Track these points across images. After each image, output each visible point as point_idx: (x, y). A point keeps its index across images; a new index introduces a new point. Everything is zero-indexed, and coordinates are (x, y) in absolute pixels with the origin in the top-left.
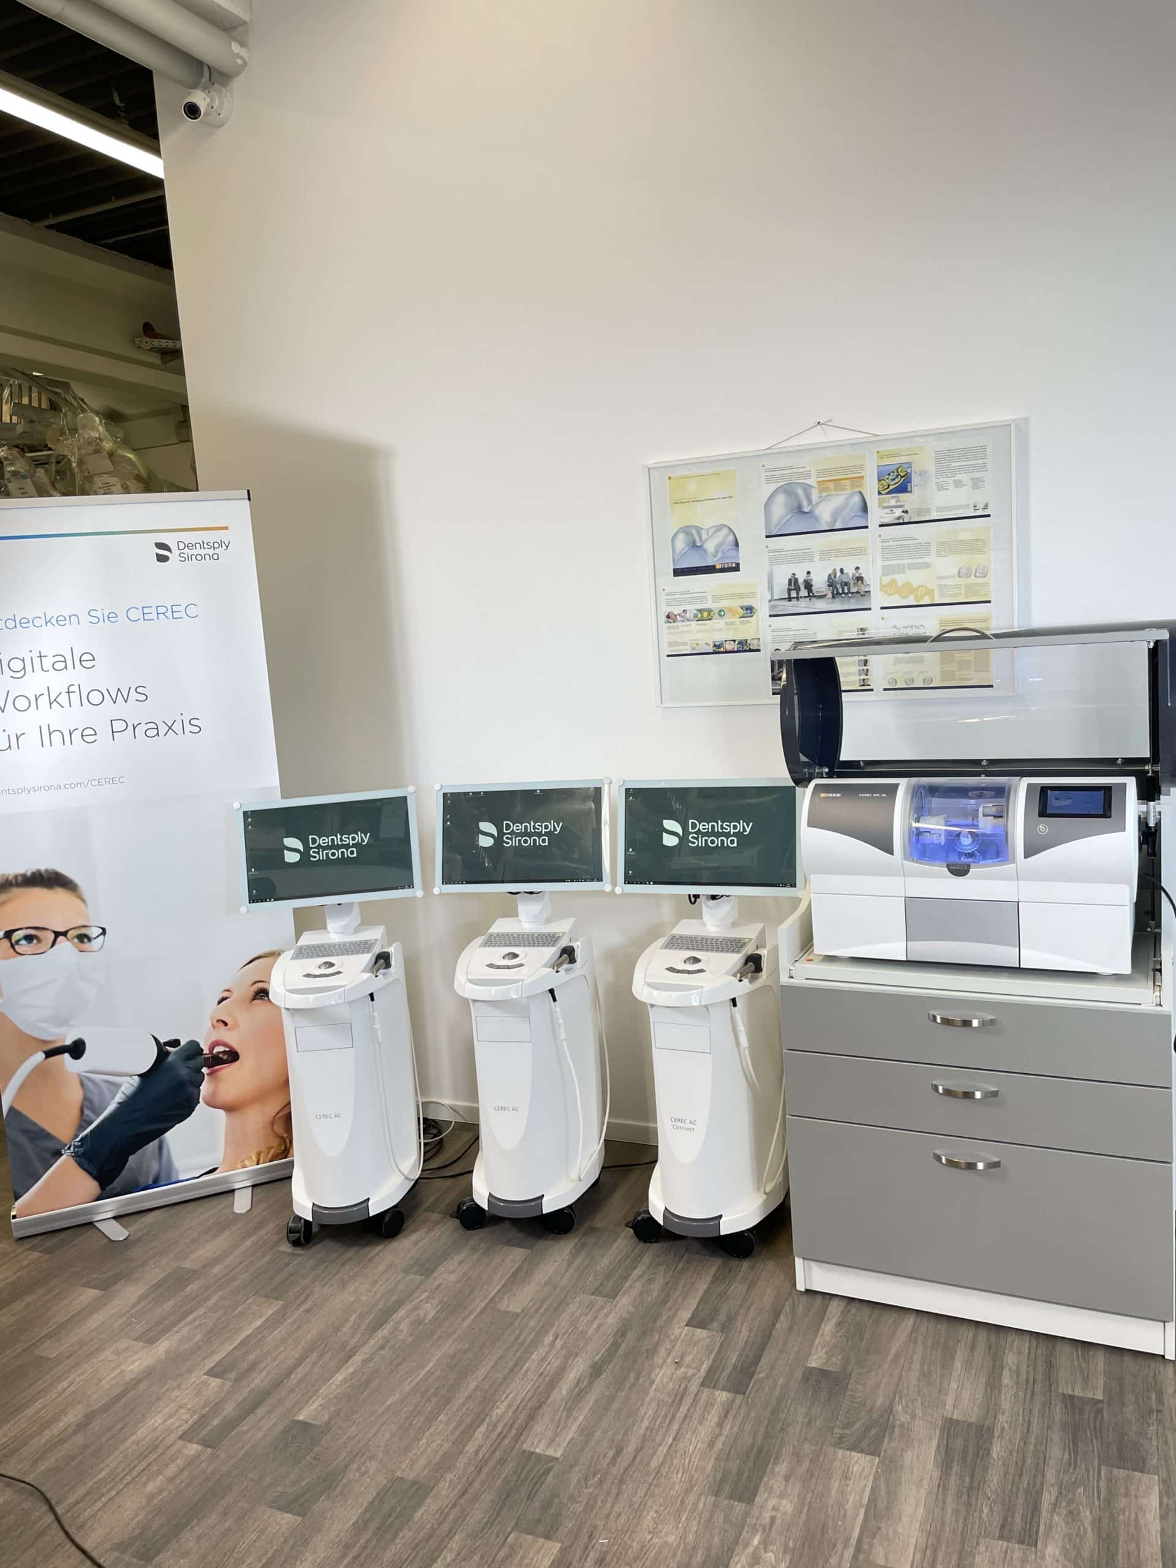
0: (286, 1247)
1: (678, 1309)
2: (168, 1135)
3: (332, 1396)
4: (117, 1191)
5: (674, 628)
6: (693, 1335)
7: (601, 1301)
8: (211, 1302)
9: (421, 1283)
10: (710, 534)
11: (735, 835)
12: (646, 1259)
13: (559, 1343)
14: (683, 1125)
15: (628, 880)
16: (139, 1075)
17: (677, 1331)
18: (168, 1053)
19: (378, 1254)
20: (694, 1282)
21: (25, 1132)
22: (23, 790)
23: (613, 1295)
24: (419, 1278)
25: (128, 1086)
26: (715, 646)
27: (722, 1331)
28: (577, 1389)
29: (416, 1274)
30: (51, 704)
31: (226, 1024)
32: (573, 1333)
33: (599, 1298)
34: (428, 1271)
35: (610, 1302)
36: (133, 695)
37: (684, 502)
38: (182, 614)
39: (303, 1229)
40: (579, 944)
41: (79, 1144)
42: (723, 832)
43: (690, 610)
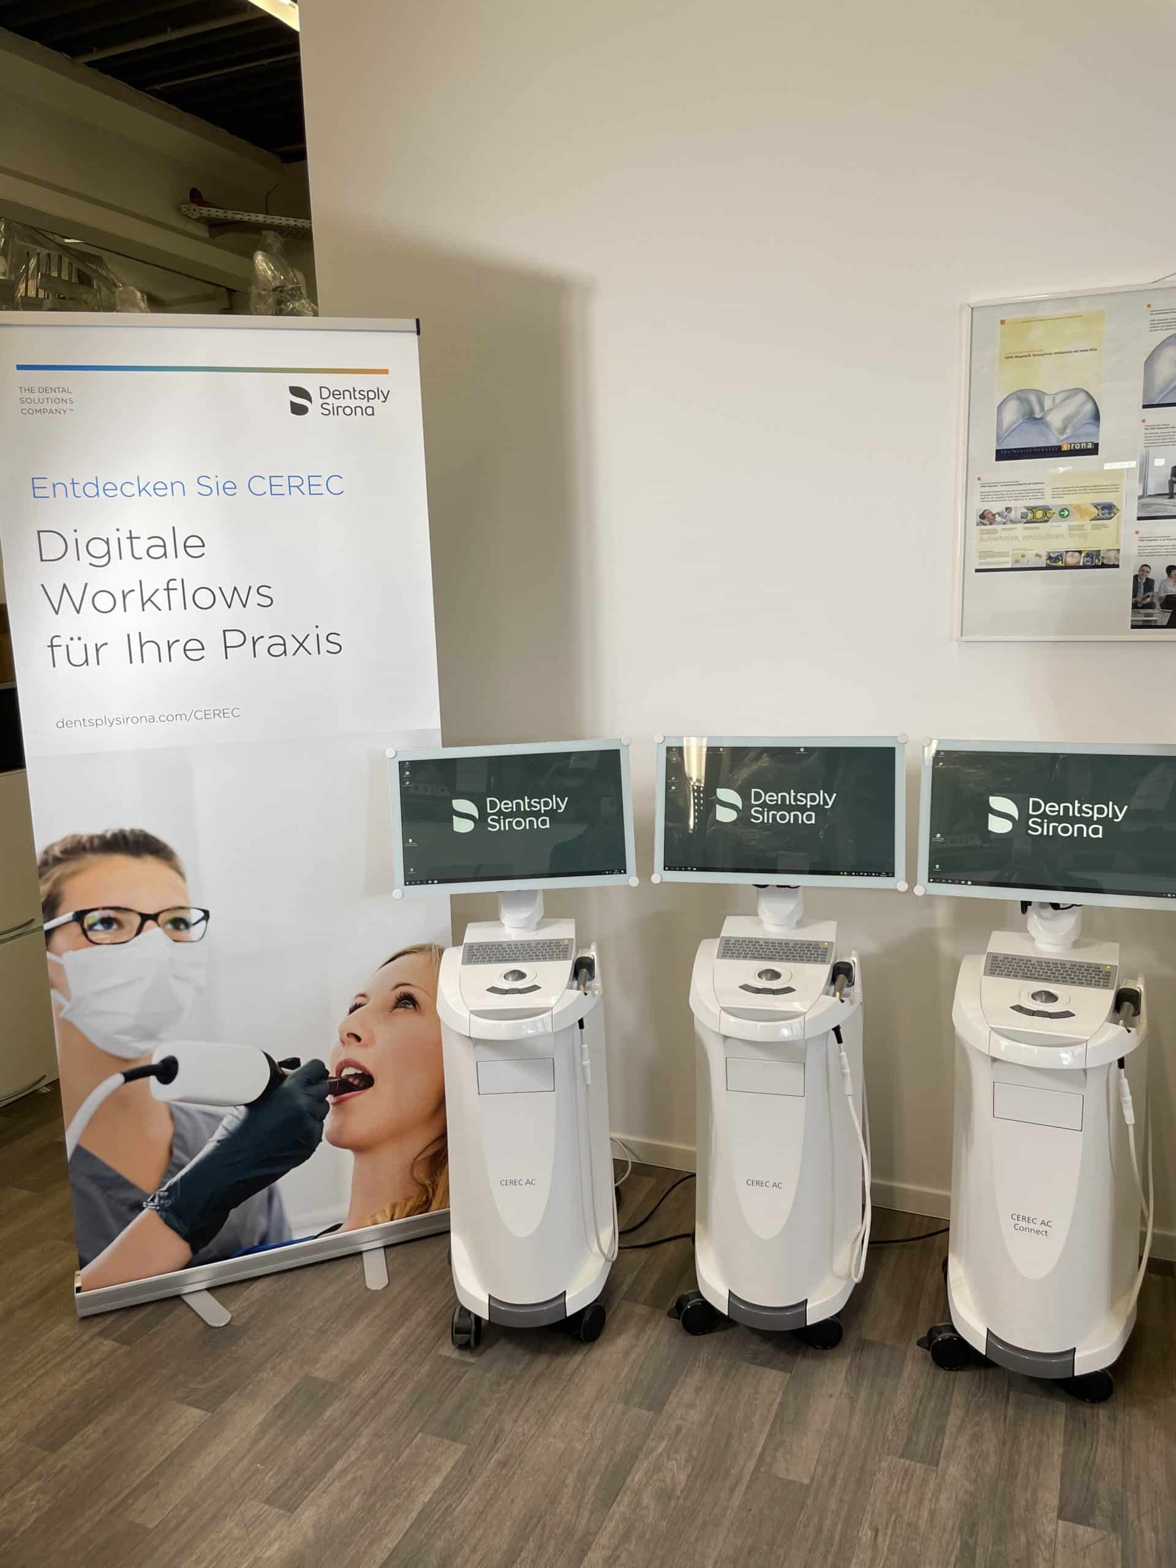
0: (448, 1350)
1: (1036, 1489)
4: (215, 1253)
5: (989, 532)
6: (1075, 1536)
7: (919, 1468)
8: (363, 1441)
9: (652, 1424)
10: (1056, 404)
11: (1100, 821)
14: (1031, 1226)
15: (935, 877)
16: (246, 1105)
17: (1050, 1528)
20: (1041, 1444)
21: (96, 1179)
22: (105, 721)
23: (933, 1460)
24: (647, 1415)
25: (232, 1118)
26: (1050, 558)
27: (1114, 1528)
29: (640, 1405)
30: (143, 604)
31: (358, 1039)
32: (898, 1525)
33: (913, 1463)
34: (656, 1404)
35: (932, 1471)
36: (254, 598)
37: (1022, 357)
38: (323, 489)
39: (474, 1327)
40: (853, 959)
41: (167, 1193)
42: (1081, 816)
43: (1016, 508)
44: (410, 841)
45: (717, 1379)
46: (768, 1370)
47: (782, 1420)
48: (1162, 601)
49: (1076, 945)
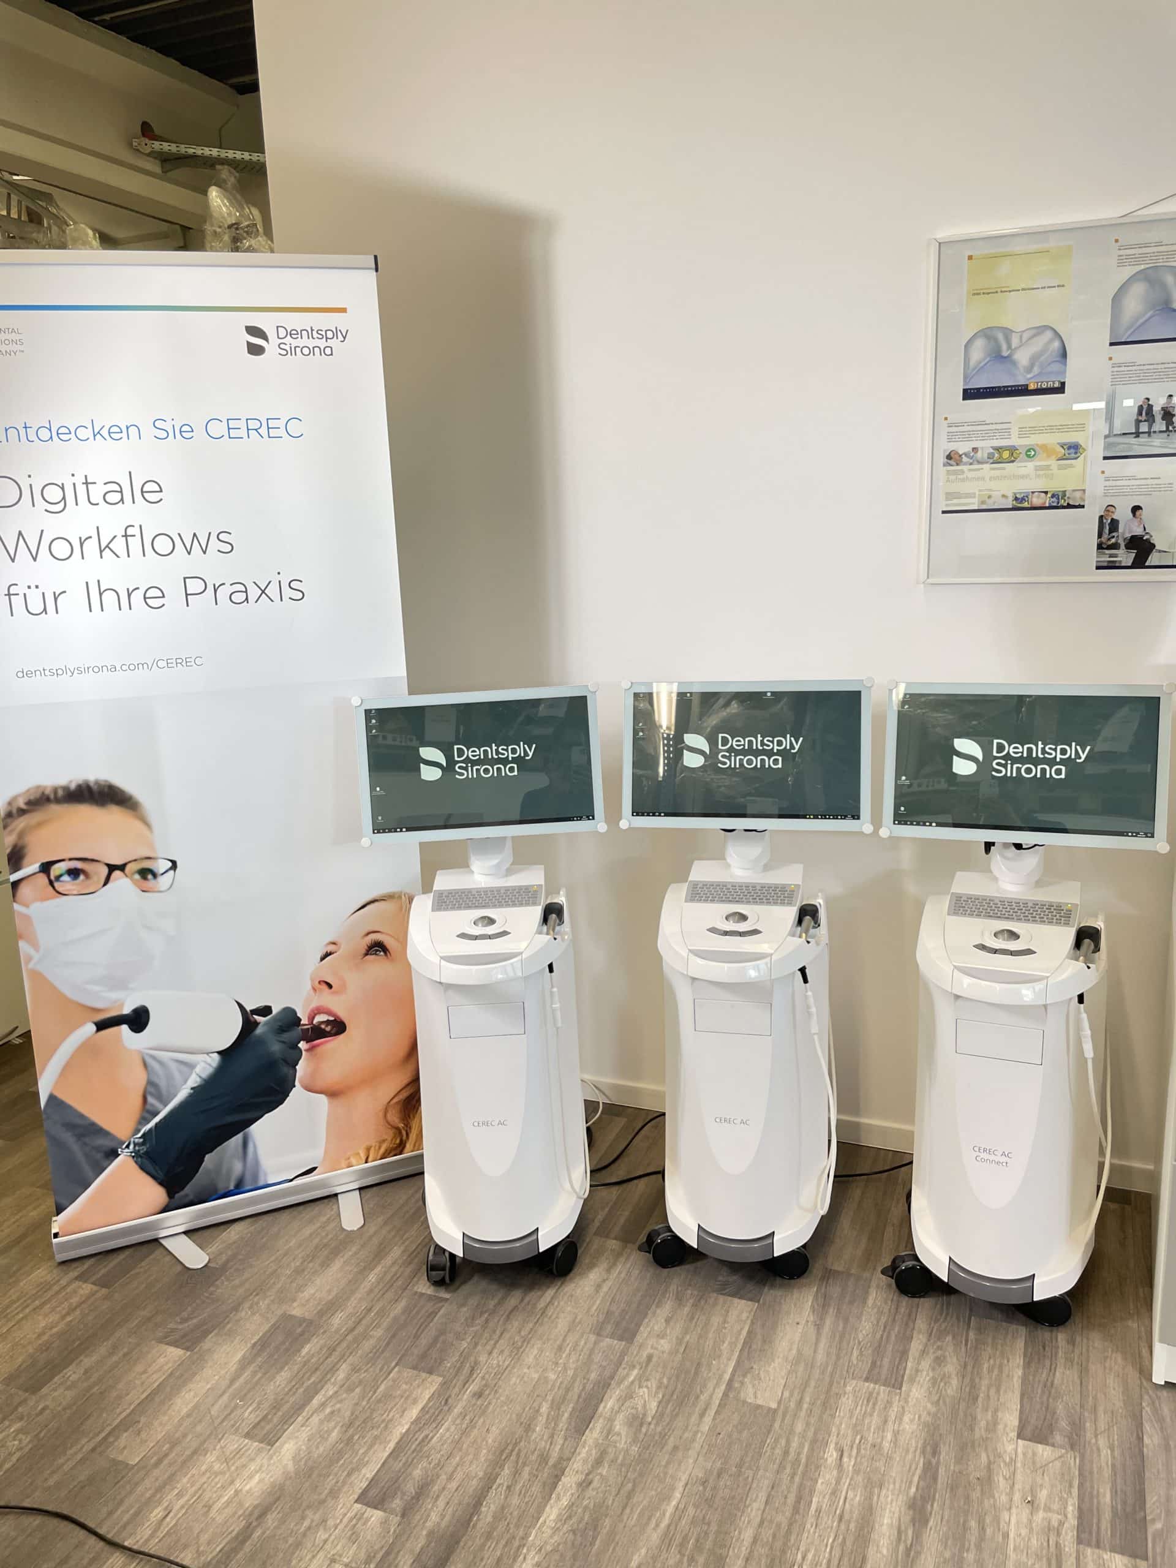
0: (424, 1287)
1: (996, 1411)
2: (255, 1129)
3: (549, 1548)
4: (189, 1199)
5: (955, 473)
6: (1034, 1454)
7: (883, 1391)
9: (623, 1354)
10: (1023, 340)
11: (1062, 762)
12: (921, 1323)
13: (848, 1463)
14: (991, 1156)
15: (900, 819)
16: (219, 1053)
17: (1010, 1448)
18: (257, 1024)
19: (550, 1302)
20: (1001, 1367)
21: (70, 1126)
22: (65, 670)
23: (895, 1382)
24: (618, 1345)
25: (206, 1065)
26: (1016, 499)
27: (1072, 1447)
28: (902, 1548)
29: (612, 1336)
30: (101, 552)
31: (330, 986)
32: (862, 1447)
33: (877, 1386)
34: (627, 1333)
35: (896, 1394)
36: (214, 544)
37: (988, 293)
38: (282, 432)
39: (448, 1264)
40: (819, 902)
41: (141, 1140)
42: (1045, 758)
43: (982, 448)
44: (378, 789)
45: (686, 1310)
46: (736, 1301)
47: (750, 1347)
48: (1127, 541)
49: (1039, 884)
